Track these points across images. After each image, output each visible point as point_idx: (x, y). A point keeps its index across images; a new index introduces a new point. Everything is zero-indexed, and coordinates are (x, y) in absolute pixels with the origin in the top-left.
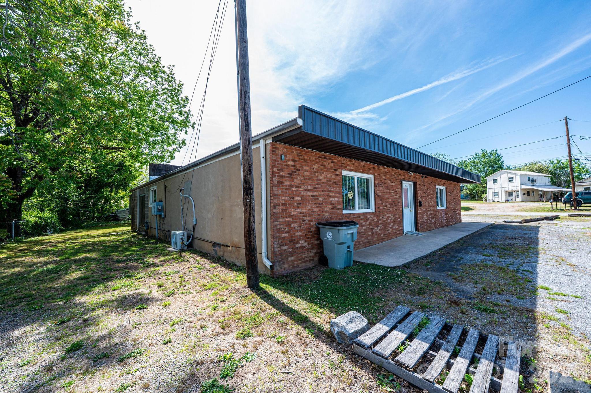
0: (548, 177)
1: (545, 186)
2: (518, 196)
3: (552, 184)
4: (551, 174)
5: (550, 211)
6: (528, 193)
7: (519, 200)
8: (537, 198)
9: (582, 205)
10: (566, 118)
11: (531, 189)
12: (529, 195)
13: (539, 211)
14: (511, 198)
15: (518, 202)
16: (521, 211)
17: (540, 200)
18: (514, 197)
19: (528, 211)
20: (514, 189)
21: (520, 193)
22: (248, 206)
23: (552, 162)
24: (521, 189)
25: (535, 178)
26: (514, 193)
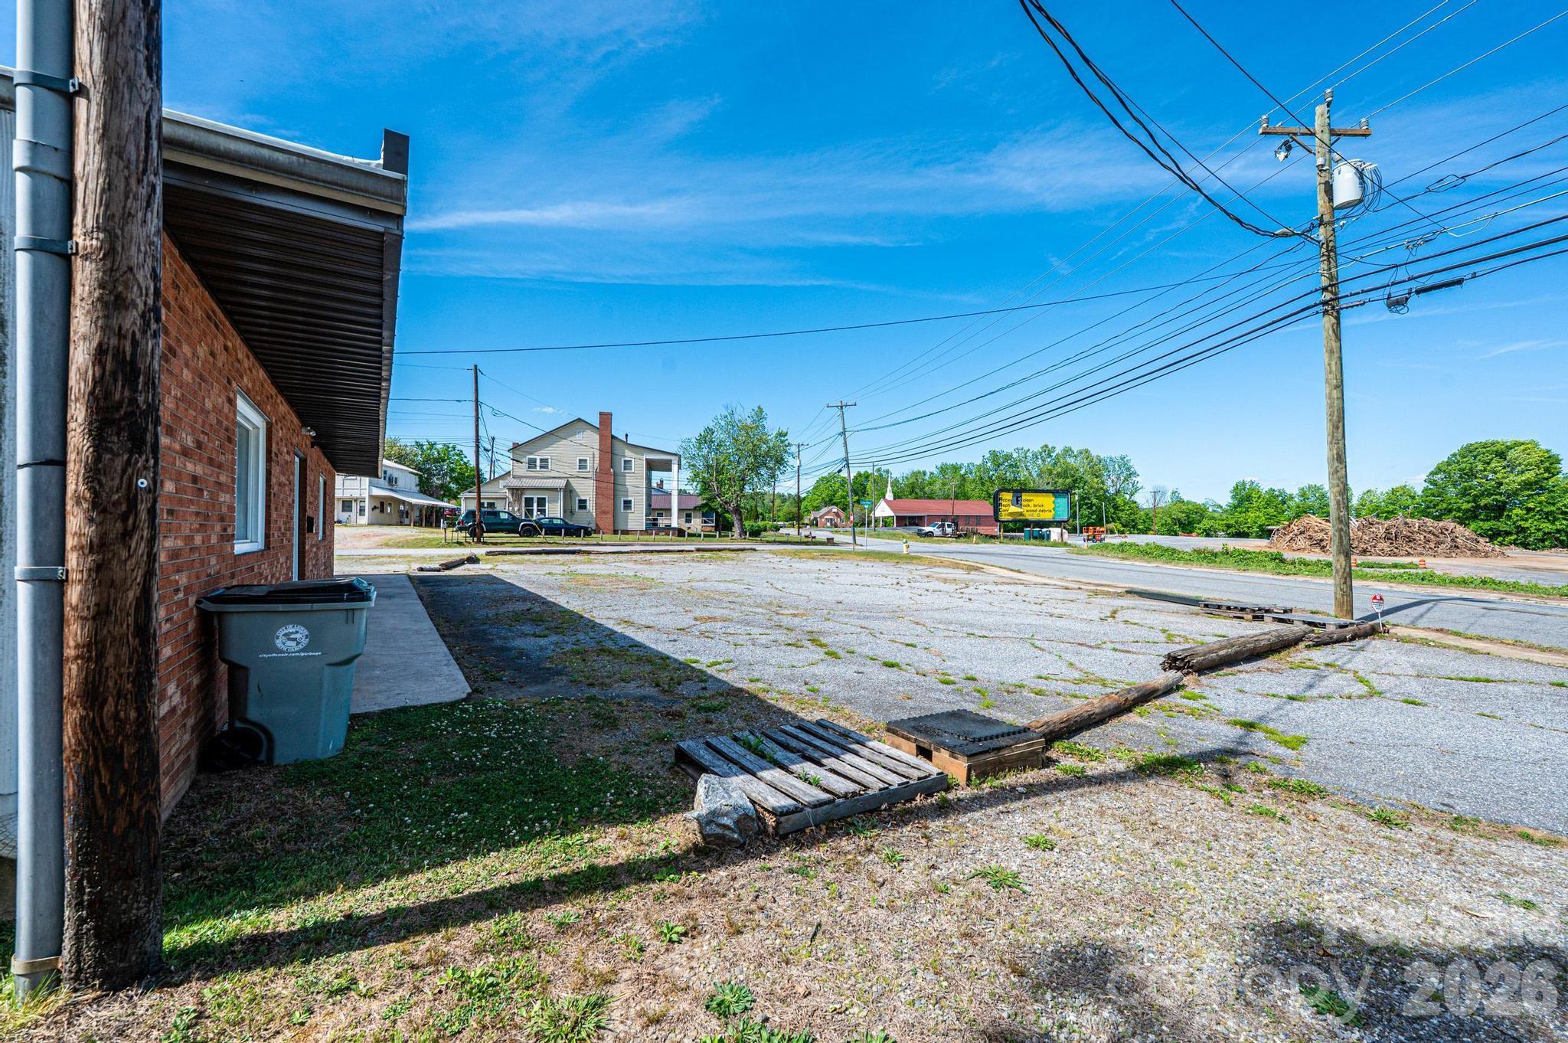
0: (416, 474)
1: (409, 493)
2: (362, 511)
3: (421, 492)
4: (420, 469)
5: (443, 546)
6: (381, 505)
7: (364, 520)
8: (396, 518)
9: (485, 535)
10: (476, 366)
11: (385, 497)
12: (382, 511)
13: (423, 547)
14: (346, 514)
15: (362, 526)
16: (387, 545)
17: (401, 524)
18: (353, 514)
19: (403, 547)
20: (356, 494)
21: (367, 505)
22: (144, 516)
23: (419, 445)
24: (371, 497)
25: (395, 474)
26: (354, 504)
